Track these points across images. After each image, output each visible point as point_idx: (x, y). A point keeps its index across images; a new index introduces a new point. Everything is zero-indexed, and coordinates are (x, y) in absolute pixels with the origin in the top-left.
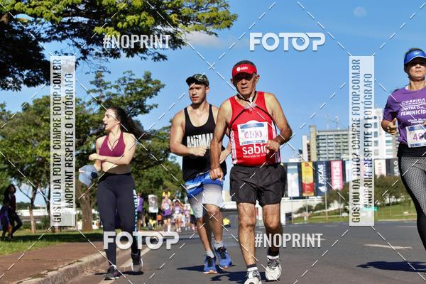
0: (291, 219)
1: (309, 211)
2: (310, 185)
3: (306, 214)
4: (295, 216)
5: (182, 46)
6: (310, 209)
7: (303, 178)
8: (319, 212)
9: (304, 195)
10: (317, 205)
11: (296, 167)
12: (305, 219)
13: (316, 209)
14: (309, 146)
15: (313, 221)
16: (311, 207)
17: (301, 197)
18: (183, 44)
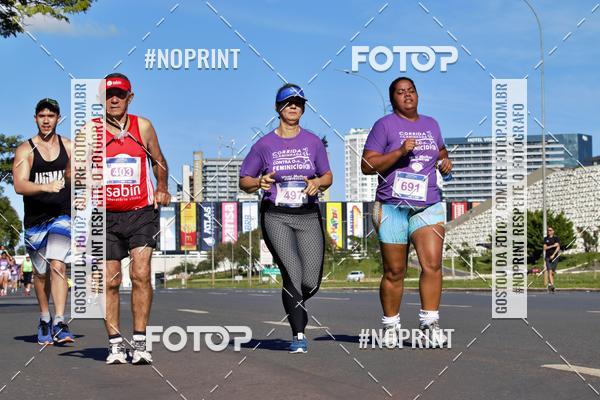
0: (162, 281)
1: (189, 272)
2: (191, 234)
3: (185, 276)
4: (169, 278)
5: (17, 33)
6: (190, 268)
7: (182, 224)
8: (201, 273)
9: (183, 248)
10: (201, 263)
11: (173, 209)
12: (183, 282)
13: (199, 270)
14: (191, 180)
15: (194, 286)
16: (193, 265)
17: (178, 252)
18: (19, 29)
